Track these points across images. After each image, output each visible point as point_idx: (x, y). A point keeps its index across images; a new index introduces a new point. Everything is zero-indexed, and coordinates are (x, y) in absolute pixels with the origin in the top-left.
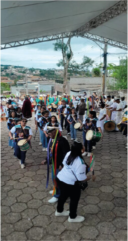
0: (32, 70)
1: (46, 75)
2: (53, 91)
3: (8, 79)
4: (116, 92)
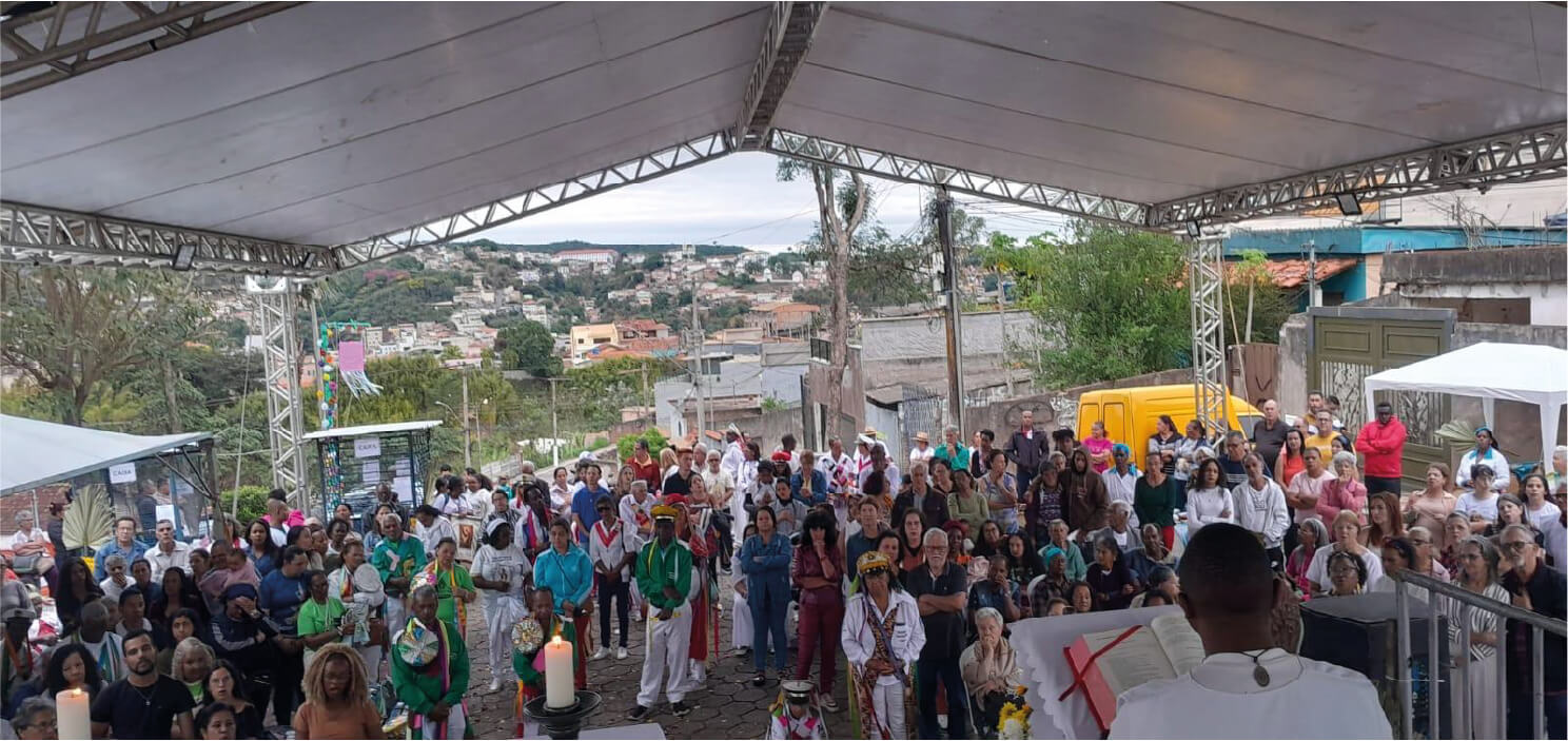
0: (786, 264)
2: (808, 401)
3: (658, 333)
4: (1042, 406)
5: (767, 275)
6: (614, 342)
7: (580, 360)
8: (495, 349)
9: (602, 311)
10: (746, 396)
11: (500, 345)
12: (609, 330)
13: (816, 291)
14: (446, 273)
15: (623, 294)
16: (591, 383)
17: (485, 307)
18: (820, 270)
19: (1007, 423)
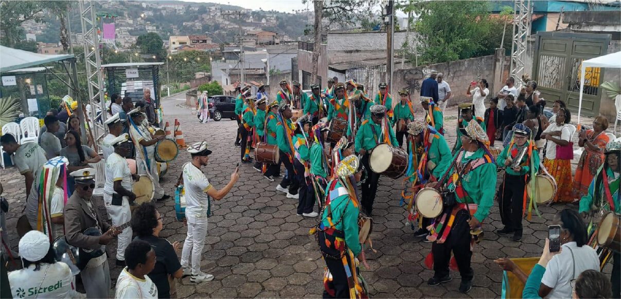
0: (259, 15)
1: (289, 28)
2: (295, 70)
3: (207, 41)
4: (419, 72)
5: (251, 20)
6: (188, 44)
7: (174, 51)
8: (137, 44)
9: (181, 31)
10: (254, 69)
11: (139, 42)
12: (185, 39)
13: (272, 27)
14: (112, 10)
15: (190, 24)
16: (179, 61)
17: (129, 26)
18: (273, 18)
19: (404, 79)
